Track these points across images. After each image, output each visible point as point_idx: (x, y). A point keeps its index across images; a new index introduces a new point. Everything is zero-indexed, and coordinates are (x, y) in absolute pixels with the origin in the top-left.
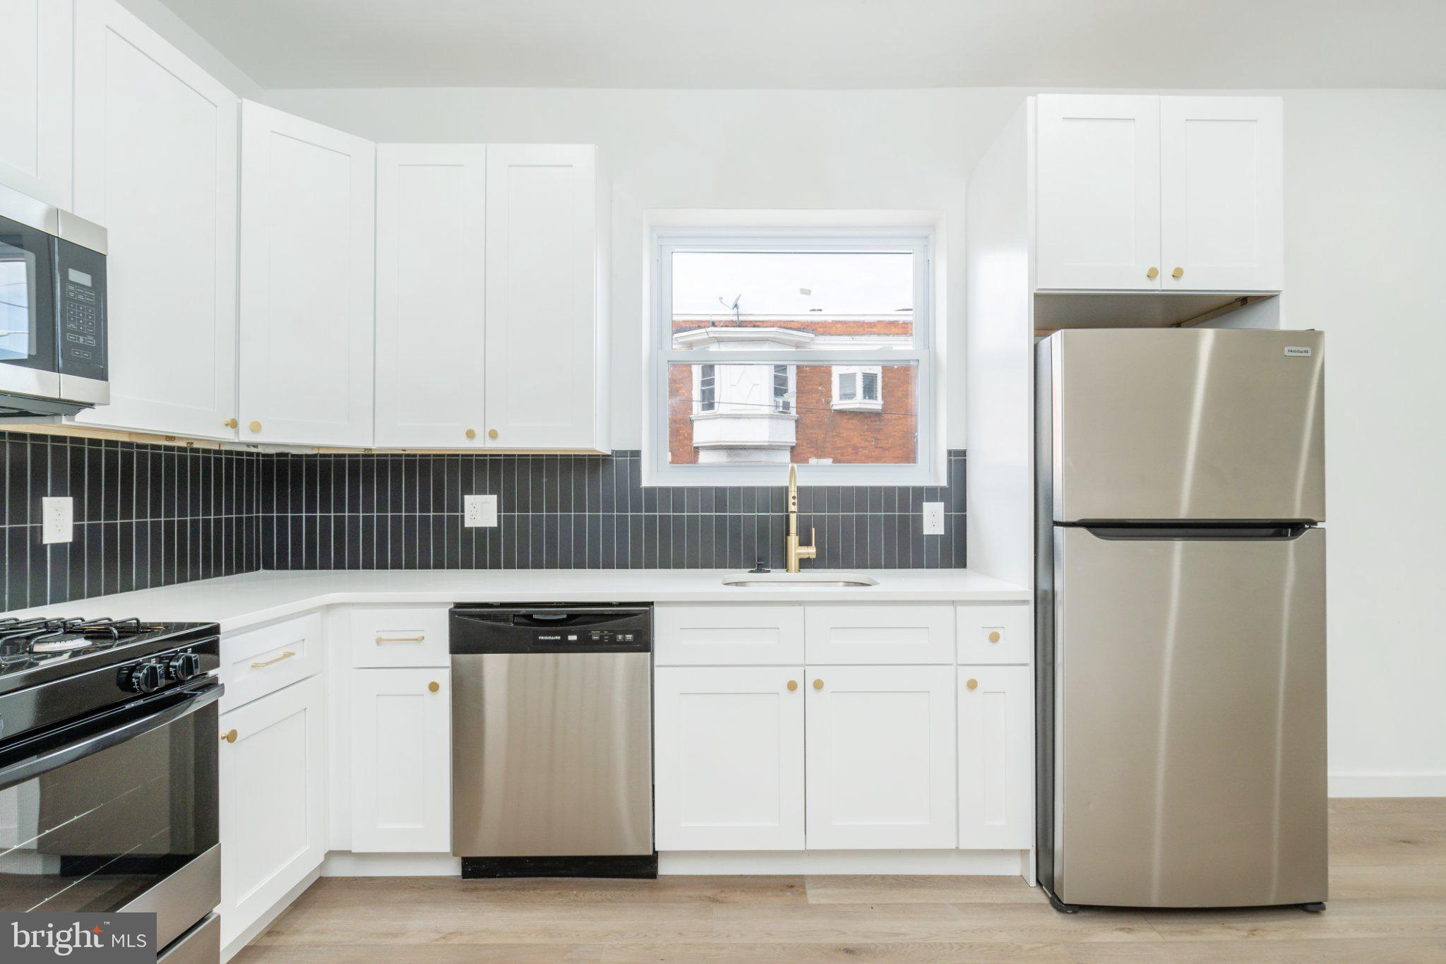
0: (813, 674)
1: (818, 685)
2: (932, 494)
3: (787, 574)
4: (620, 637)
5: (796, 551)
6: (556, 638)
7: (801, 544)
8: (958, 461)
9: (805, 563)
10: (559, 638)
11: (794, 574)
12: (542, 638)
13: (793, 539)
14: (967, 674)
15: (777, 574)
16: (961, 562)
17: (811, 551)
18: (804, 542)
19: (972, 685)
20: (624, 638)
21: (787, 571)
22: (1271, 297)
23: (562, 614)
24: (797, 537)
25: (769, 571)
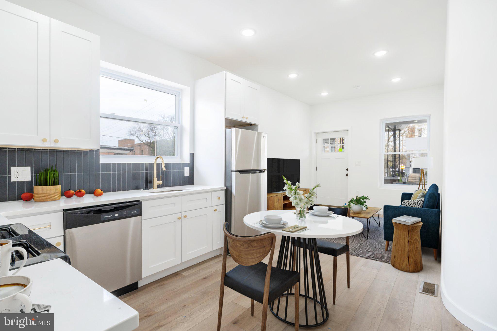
0: (184, 214)
1: (185, 217)
2: (186, 165)
3: (154, 190)
4: (133, 212)
5: (156, 182)
6: (111, 216)
7: (158, 180)
8: (192, 156)
9: (159, 186)
10: (112, 216)
11: (156, 190)
12: (105, 217)
13: (155, 179)
14: (214, 208)
15: (151, 190)
16: (193, 183)
17: (161, 182)
18: (159, 180)
19: (216, 210)
20: (134, 212)
21: (153, 189)
22: (257, 125)
23: (113, 207)
24: (157, 178)
25: (149, 190)
